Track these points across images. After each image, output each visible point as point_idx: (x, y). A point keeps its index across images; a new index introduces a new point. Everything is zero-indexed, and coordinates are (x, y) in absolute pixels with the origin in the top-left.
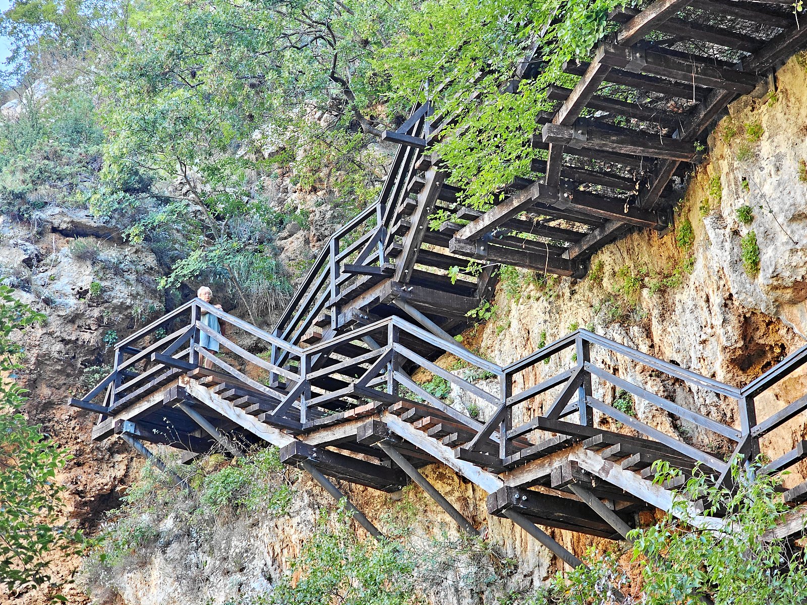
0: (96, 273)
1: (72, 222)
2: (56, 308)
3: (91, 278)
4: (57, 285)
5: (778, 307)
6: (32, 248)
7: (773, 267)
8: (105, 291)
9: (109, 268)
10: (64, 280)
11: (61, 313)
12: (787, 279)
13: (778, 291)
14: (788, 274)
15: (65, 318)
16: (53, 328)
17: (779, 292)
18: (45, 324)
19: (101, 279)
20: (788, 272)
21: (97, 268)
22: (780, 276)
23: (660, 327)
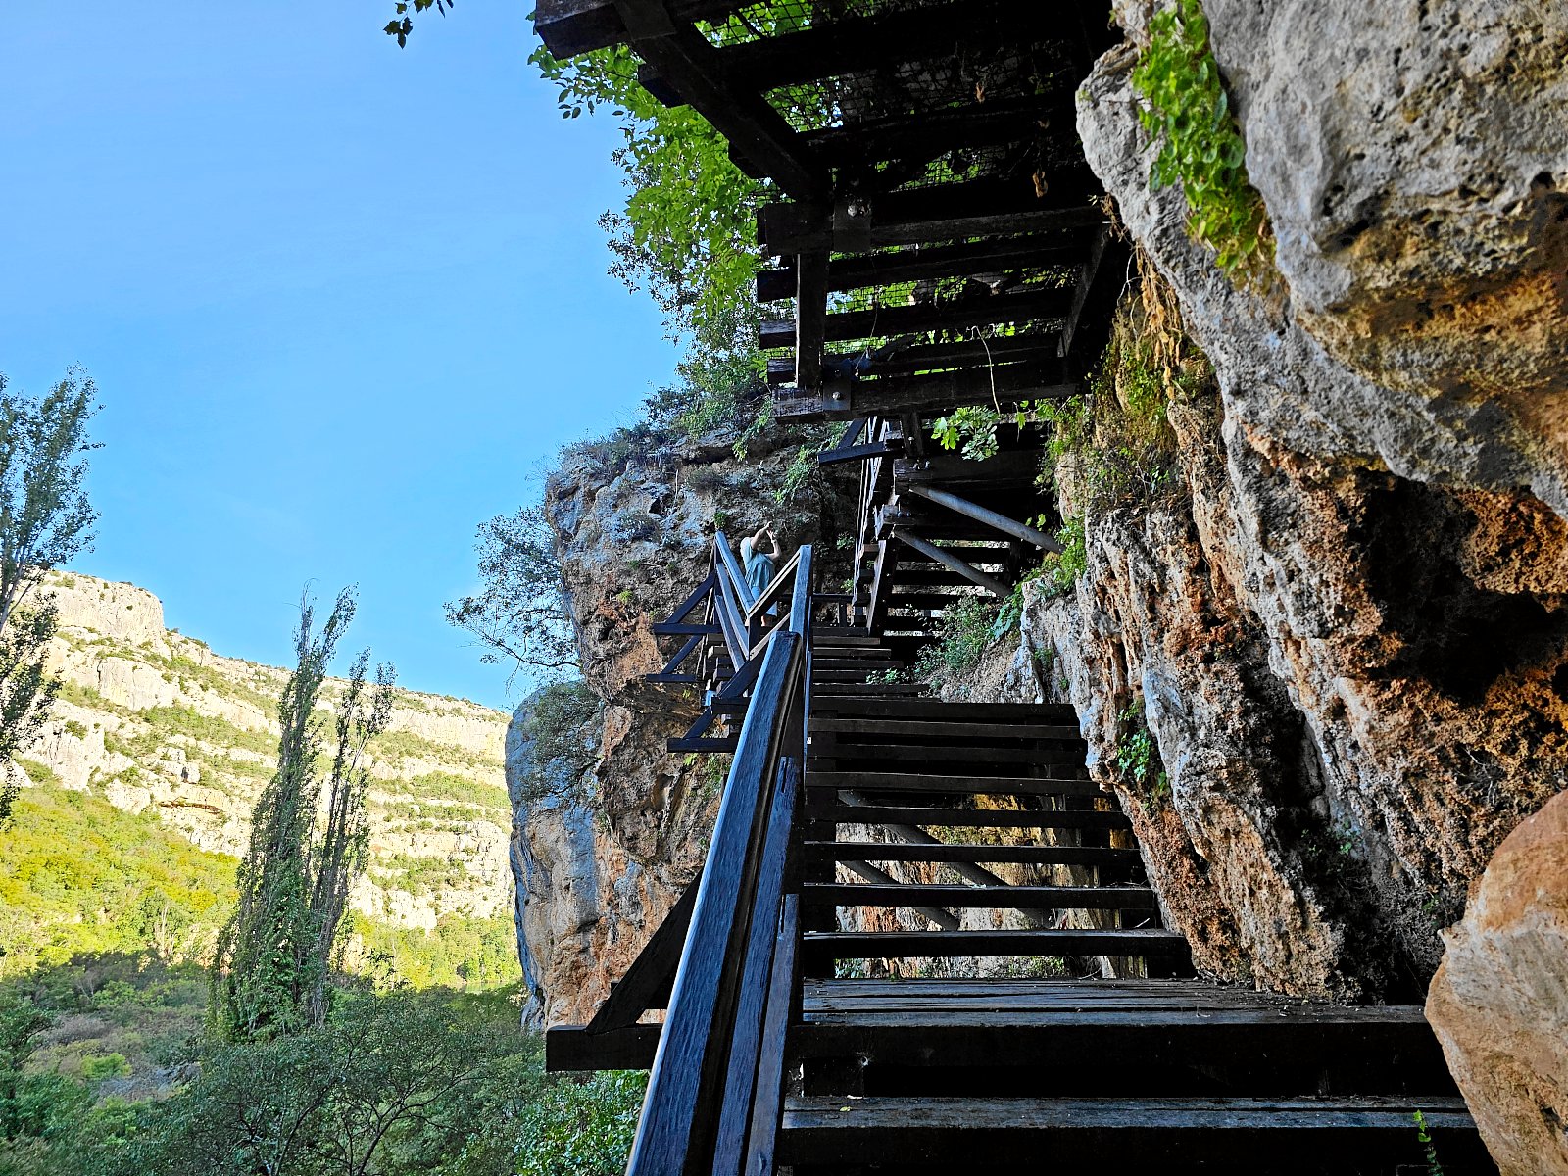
0: (720, 501)
1: (699, 448)
2: (685, 552)
3: (714, 509)
4: (687, 525)
5: (1487, 424)
6: (662, 489)
7: (1317, 154)
8: (734, 519)
9: (734, 492)
10: (692, 517)
11: (692, 556)
12: (1461, 216)
13: (1437, 327)
14: (1452, 163)
15: (697, 559)
16: (685, 574)
17: (1449, 332)
18: (675, 572)
19: (726, 507)
20: (1451, 153)
21: (719, 496)
22: (1396, 206)
23: (1211, 508)
